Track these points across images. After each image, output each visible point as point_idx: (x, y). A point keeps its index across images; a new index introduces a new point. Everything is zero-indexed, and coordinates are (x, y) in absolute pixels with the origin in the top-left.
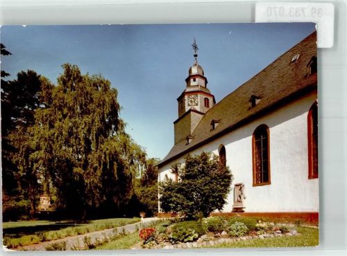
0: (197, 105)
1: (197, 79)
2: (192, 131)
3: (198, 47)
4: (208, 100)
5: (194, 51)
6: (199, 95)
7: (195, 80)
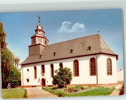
0: (42, 42)
1: (41, 32)
2: (40, 53)
3: (40, 18)
4: (46, 41)
5: (39, 19)
6: (43, 39)
7: (40, 32)
